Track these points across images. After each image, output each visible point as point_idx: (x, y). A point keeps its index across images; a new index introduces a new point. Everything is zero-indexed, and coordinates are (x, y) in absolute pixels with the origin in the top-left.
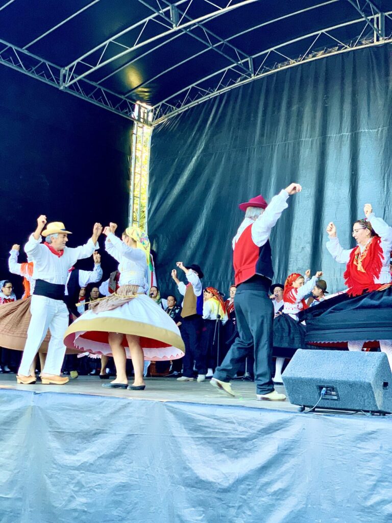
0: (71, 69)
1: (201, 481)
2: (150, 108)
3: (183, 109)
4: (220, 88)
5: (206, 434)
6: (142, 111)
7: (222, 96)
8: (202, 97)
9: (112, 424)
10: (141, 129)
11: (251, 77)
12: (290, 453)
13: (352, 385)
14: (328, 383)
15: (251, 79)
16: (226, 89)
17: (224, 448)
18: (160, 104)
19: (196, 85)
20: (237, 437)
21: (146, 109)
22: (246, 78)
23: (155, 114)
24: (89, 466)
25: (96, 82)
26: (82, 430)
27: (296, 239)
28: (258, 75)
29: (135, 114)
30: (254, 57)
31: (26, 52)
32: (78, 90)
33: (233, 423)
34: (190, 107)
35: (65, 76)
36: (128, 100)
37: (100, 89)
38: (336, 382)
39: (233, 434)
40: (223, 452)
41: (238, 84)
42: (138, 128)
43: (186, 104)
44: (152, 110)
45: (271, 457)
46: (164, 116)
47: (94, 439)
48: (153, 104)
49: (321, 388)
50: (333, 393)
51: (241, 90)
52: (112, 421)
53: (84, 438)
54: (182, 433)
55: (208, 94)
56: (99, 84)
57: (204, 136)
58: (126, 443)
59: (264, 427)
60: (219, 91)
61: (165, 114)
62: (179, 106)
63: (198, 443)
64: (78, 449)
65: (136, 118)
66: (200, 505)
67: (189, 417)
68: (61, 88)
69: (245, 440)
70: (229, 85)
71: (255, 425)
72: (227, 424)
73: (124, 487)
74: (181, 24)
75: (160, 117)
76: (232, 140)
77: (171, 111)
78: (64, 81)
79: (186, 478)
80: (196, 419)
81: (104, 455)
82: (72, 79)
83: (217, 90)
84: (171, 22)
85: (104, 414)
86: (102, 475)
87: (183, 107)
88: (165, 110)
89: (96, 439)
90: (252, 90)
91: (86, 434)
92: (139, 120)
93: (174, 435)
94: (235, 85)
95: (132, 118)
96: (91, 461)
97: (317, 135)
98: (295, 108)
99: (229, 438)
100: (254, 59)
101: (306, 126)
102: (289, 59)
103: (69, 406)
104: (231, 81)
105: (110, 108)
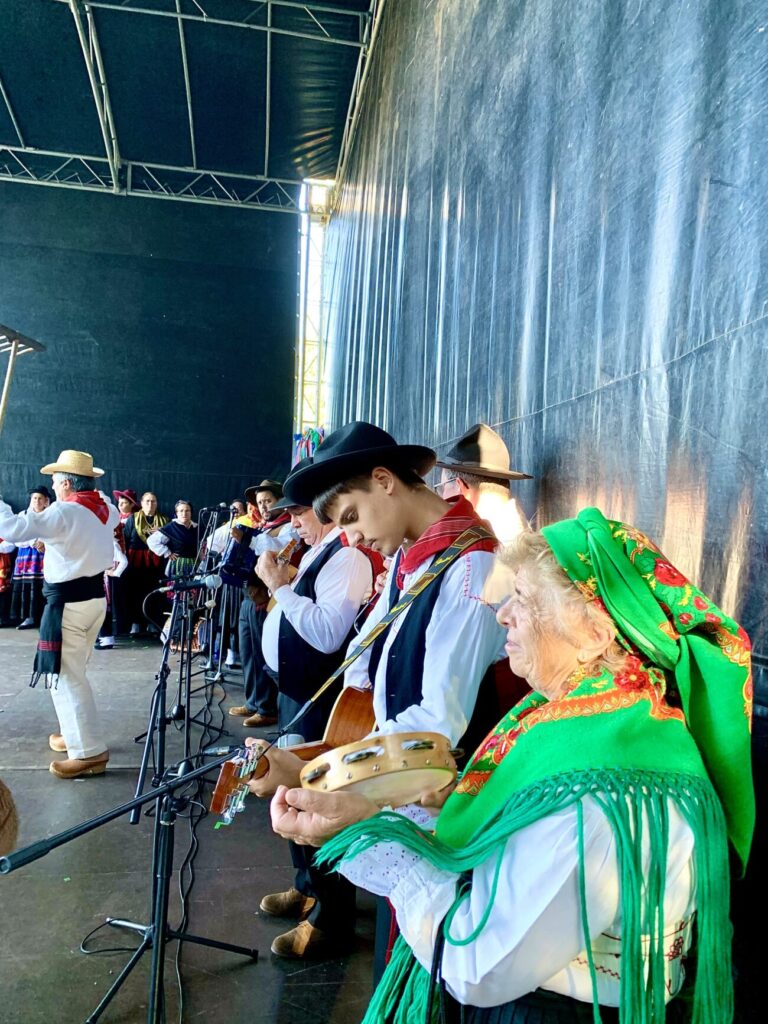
2: (332, 183)
21: (323, 186)
29: (302, 202)
31: (29, 150)
32: (154, 188)
36: (277, 181)
37: (206, 176)
56: (199, 166)
65: (304, 208)
95: (297, 210)
105: (233, 203)
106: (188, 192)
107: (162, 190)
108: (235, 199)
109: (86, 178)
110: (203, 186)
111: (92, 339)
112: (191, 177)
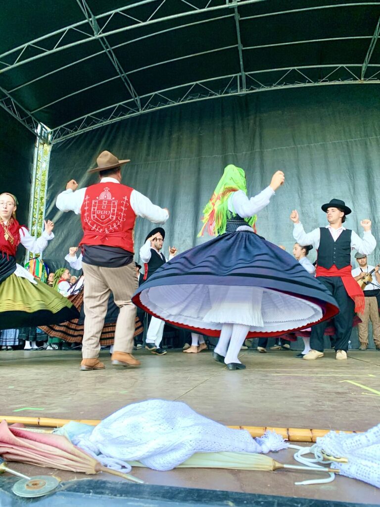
2: (49, 130)
4: (113, 118)
6: (43, 131)
7: (113, 125)
8: (96, 124)
10: (42, 146)
15: (138, 113)
16: (118, 119)
18: (59, 127)
19: (91, 115)
21: (46, 130)
22: (134, 112)
23: (54, 135)
25: (7, 91)
27: (179, 234)
28: (144, 110)
29: (38, 131)
30: (141, 97)
34: (86, 131)
36: (33, 118)
42: (40, 143)
43: (82, 128)
46: (62, 137)
55: (102, 122)
56: (9, 94)
62: (76, 130)
65: (39, 135)
77: (68, 134)
83: (110, 120)
87: (80, 131)
88: (63, 132)
90: (139, 121)
94: (125, 117)
95: (36, 133)
97: (194, 156)
98: (175, 136)
102: (170, 100)
104: (122, 113)
108: (19, 117)
110: (8, 103)
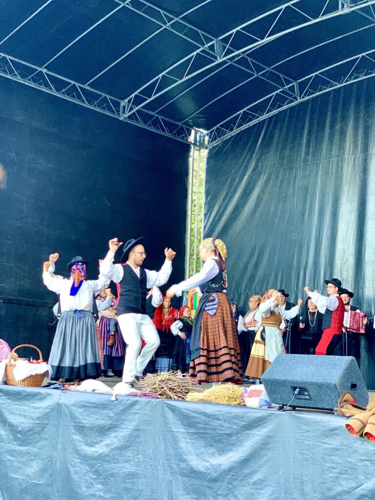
0: (129, 101)
1: (194, 472)
2: (205, 132)
3: (236, 131)
4: (269, 111)
5: (198, 429)
6: (198, 135)
7: (271, 118)
8: (252, 120)
9: (123, 420)
10: (198, 152)
11: (297, 100)
12: (267, 447)
13: (320, 386)
14: (300, 384)
15: (297, 102)
16: (275, 112)
17: (213, 442)
18: (215, 128)
19: (247, 110)
20: (223, 432)
21: (202, 133)
22: (292, 101)
23: (210, 138)
24: (105, 457)
25: (154, 111)
26: (98, 425)
27: (340, 252)
28: (303, 97)
29: (191, 139)
30: (299, 81)
31: (88, 88)
32: (137, 120)
33: (219, 419)
34: (242, 130)
35: (124, 107)
36: (184, 126)
37: (157, 118)
38: (306, 383)
39: (220, 430)
40: (212, 446)
41: (285, 107)
42: (195, 151)
43: (238, 127)
44: (208, 134)
45: (251, 451)
46: (218, 139)
47: (108, 433)
48: (207, 129)
49: (295, 389)
50: (306, 393)
51: (288, 112)
52: (123, 418)
53: (100, 432)
54: (178, 429)
55: (258, 117)
56: (157, 113)
57: (254, 157)
58: (134, 436)
59: (245, 423)
60: (268, 114)
61: (220, 137)
62: (232, 130)
63: (191, 437)
64: (95, 441)
65: (193, 142)
66: (193, 493)
67: (185, 414)
68: (121, 119)
69: (230, 435)
70: (277, 108)
71: (238, 422)
72: (215, 421)
73: (132, 475)
74: (225, 56)
75: (215, 140)
76: (280, 159)
77: (224, 134)
78: (124, 113)
79: (183, 469)
80: (190, 415)
81: (116, 447)
82: (131, 109)
83: (266, 113)
84: (216, 55)
85: (116, 411)
86: (115, 465)
87: (235, 131)
88: (219, 133)
89: (111, 432)
90: (298, 112)
91: (102, 429)
92: (195, 144)
93: (173, 430)
94: (283, 108)
95: (189, 142)
96: (106, 452)
97: (359, 152)
98: (338, 127)
99: (216, 433)
100: (299, 83)
101: (348, 143)
102: (332, 81)
103: (89, 403)
104: (279, 104)
105: (167, 134)
106: (150, 125)
107: (139, 121)
108: (168, 132)
109: (110, 109)
110: (156, 123)
111: (107, 202)
112: (151, 117)
